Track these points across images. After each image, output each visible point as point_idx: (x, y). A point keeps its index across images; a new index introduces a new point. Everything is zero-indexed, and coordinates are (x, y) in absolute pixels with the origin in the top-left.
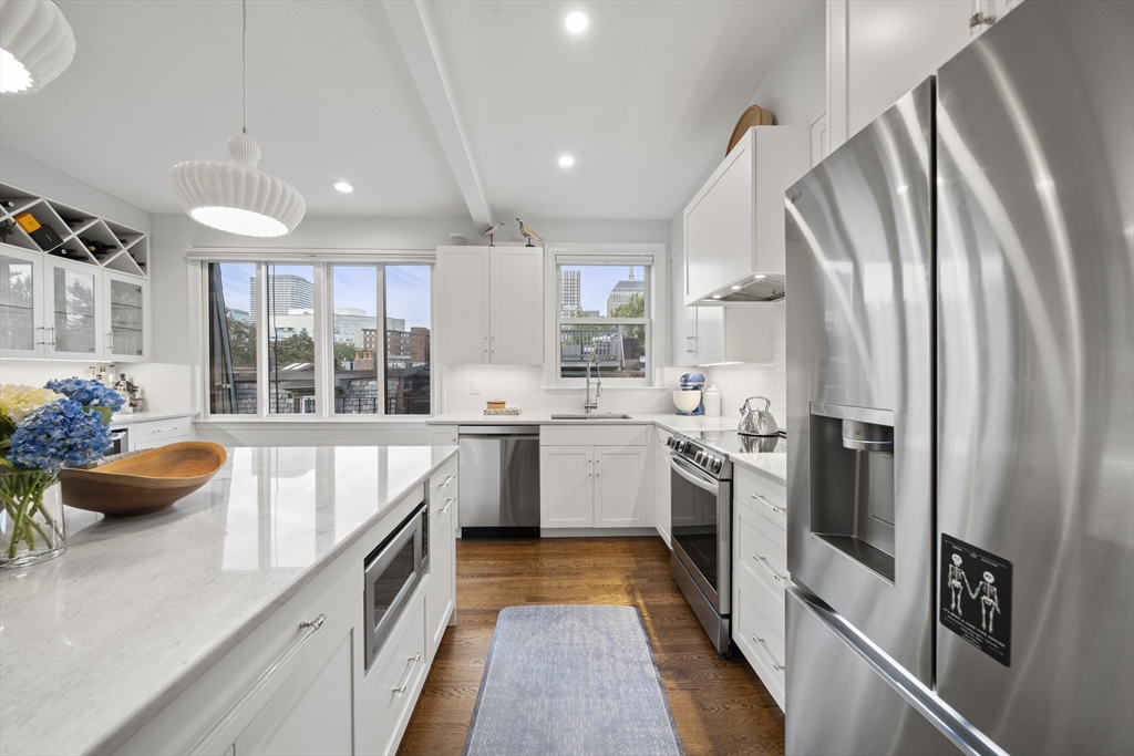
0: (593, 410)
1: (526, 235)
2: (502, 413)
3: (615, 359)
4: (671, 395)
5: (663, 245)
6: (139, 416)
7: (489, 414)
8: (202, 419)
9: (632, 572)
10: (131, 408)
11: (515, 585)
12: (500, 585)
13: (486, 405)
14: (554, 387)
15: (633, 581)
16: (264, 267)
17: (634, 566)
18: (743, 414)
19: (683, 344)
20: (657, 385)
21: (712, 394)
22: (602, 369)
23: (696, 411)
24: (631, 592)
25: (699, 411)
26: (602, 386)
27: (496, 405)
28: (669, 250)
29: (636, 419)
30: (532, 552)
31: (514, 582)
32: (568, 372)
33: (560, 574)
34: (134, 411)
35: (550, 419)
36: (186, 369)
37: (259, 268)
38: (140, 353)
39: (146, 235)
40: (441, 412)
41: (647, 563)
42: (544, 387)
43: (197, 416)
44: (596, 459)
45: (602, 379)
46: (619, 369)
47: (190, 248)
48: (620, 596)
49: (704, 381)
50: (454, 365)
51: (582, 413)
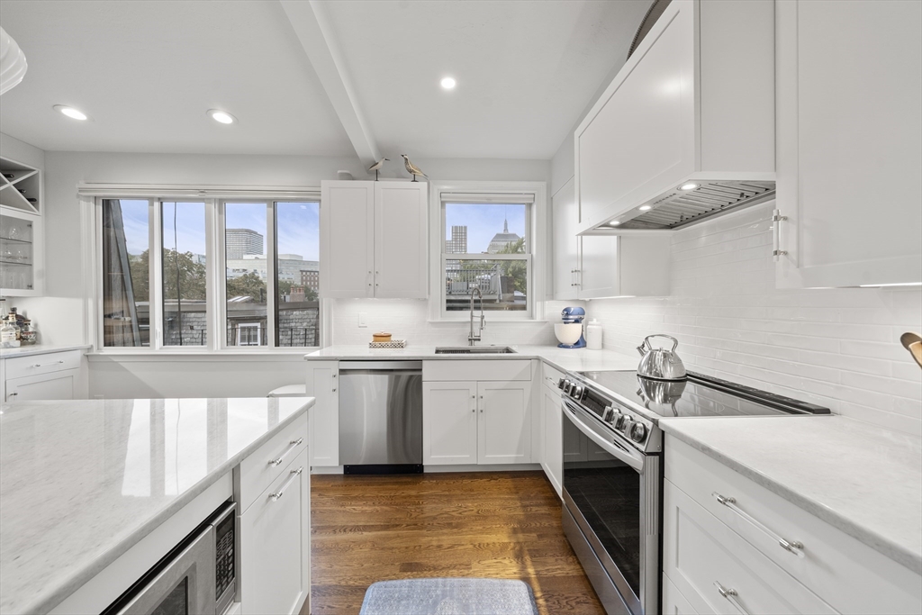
0: (476, 342)
1: (411, 171)
2: (388, 346)
3: (494, 293)
4: (553, 327)
5: (544, 184)
6: (29, 349)
7: (375, 347)
8: (95, 352)
9: (520, 522)
10: (19, 342)
11: (389, 544)
12: (374, 545)
13: (373, 338)
14: (439, 320)
15: (521, 537)
16: (157, 205)
17: (519, 513)
18: (642, 354)
19: (565, 279)
20: (538, 318)
21: (594, 328)
22: (485, 301)
23: (577, 344)
24: (519, 556)
25: (581, 343)
26: (485, 319)
27: (381, 339)
28: (549, 188)
29: (520, 352)
30: (413, 493)
31: (390, 538)
32: (453, 305)
33: (442, 526)
34: (22, 345)
35: (433, 354)
36: (79, 302)
37: (152, 204)
38: (30, 287)
39: (39, 171)
40: (329, 344)
41: (534, 509)
42: (430, 320)
43: (90, 349)
44: (480, 395)
45: (485, 313)
46: (498, 301)
47: (82, 185)
48: (506, 561)
49: (584, 314)
50: (341, 300)
51: (466, 345)
